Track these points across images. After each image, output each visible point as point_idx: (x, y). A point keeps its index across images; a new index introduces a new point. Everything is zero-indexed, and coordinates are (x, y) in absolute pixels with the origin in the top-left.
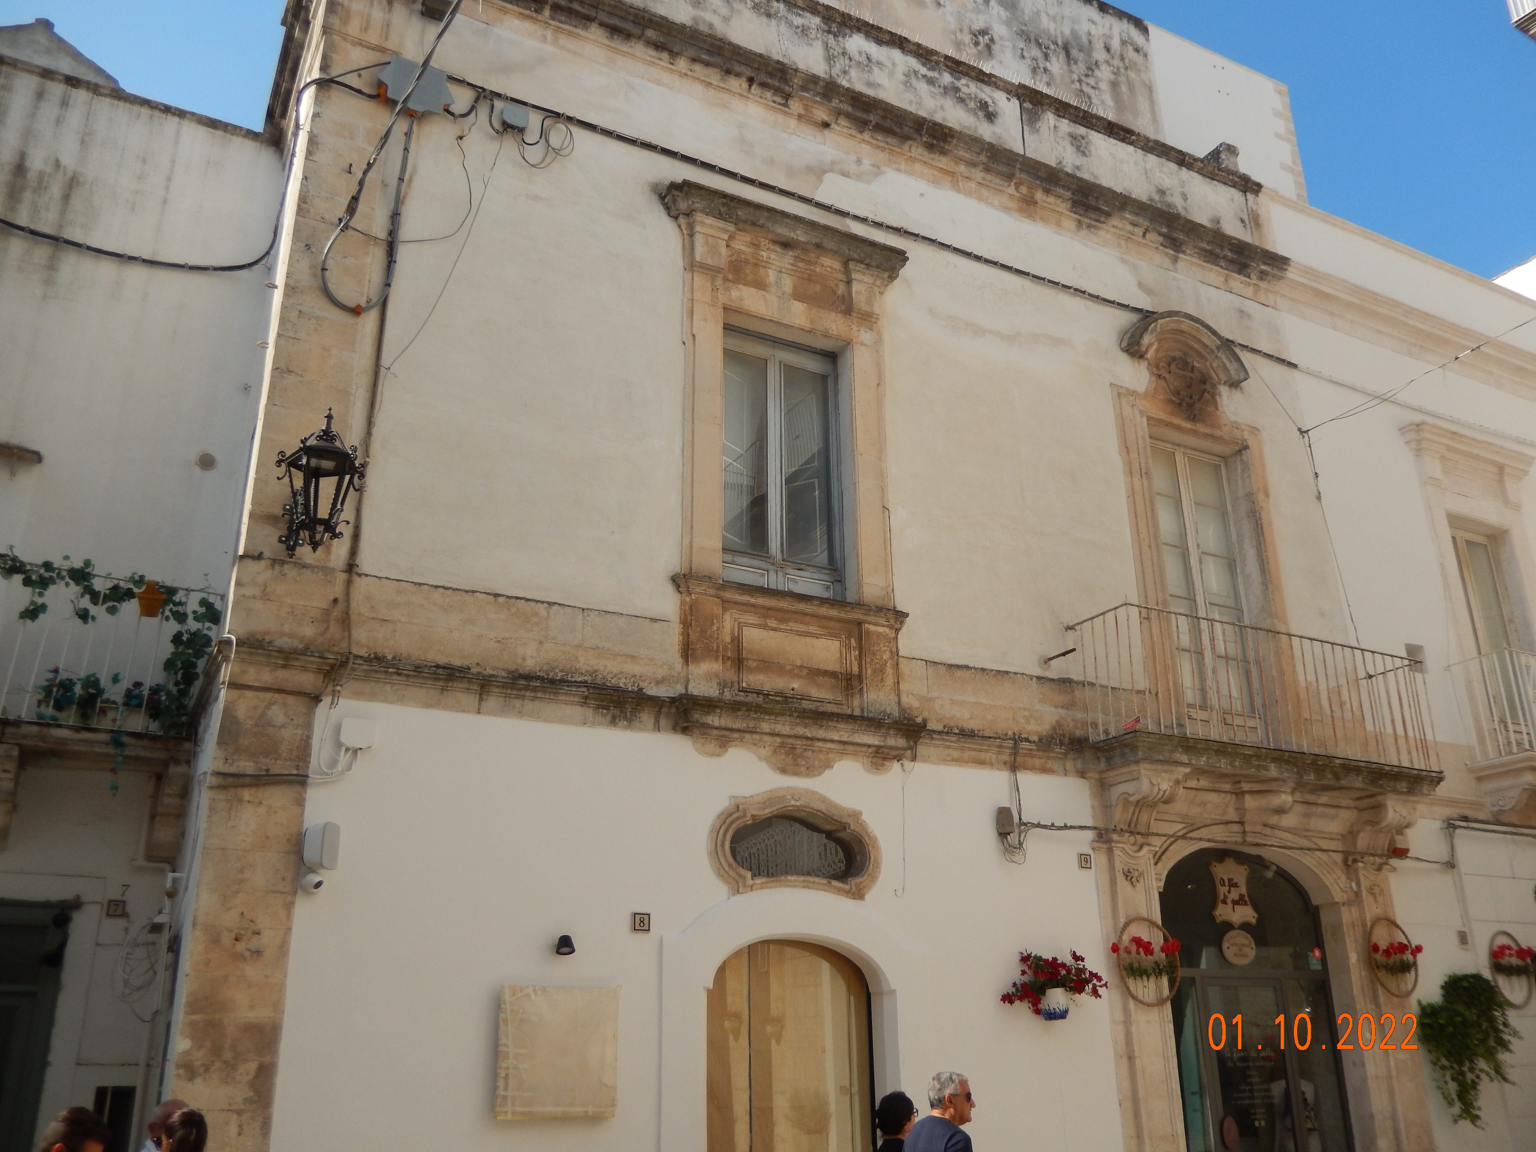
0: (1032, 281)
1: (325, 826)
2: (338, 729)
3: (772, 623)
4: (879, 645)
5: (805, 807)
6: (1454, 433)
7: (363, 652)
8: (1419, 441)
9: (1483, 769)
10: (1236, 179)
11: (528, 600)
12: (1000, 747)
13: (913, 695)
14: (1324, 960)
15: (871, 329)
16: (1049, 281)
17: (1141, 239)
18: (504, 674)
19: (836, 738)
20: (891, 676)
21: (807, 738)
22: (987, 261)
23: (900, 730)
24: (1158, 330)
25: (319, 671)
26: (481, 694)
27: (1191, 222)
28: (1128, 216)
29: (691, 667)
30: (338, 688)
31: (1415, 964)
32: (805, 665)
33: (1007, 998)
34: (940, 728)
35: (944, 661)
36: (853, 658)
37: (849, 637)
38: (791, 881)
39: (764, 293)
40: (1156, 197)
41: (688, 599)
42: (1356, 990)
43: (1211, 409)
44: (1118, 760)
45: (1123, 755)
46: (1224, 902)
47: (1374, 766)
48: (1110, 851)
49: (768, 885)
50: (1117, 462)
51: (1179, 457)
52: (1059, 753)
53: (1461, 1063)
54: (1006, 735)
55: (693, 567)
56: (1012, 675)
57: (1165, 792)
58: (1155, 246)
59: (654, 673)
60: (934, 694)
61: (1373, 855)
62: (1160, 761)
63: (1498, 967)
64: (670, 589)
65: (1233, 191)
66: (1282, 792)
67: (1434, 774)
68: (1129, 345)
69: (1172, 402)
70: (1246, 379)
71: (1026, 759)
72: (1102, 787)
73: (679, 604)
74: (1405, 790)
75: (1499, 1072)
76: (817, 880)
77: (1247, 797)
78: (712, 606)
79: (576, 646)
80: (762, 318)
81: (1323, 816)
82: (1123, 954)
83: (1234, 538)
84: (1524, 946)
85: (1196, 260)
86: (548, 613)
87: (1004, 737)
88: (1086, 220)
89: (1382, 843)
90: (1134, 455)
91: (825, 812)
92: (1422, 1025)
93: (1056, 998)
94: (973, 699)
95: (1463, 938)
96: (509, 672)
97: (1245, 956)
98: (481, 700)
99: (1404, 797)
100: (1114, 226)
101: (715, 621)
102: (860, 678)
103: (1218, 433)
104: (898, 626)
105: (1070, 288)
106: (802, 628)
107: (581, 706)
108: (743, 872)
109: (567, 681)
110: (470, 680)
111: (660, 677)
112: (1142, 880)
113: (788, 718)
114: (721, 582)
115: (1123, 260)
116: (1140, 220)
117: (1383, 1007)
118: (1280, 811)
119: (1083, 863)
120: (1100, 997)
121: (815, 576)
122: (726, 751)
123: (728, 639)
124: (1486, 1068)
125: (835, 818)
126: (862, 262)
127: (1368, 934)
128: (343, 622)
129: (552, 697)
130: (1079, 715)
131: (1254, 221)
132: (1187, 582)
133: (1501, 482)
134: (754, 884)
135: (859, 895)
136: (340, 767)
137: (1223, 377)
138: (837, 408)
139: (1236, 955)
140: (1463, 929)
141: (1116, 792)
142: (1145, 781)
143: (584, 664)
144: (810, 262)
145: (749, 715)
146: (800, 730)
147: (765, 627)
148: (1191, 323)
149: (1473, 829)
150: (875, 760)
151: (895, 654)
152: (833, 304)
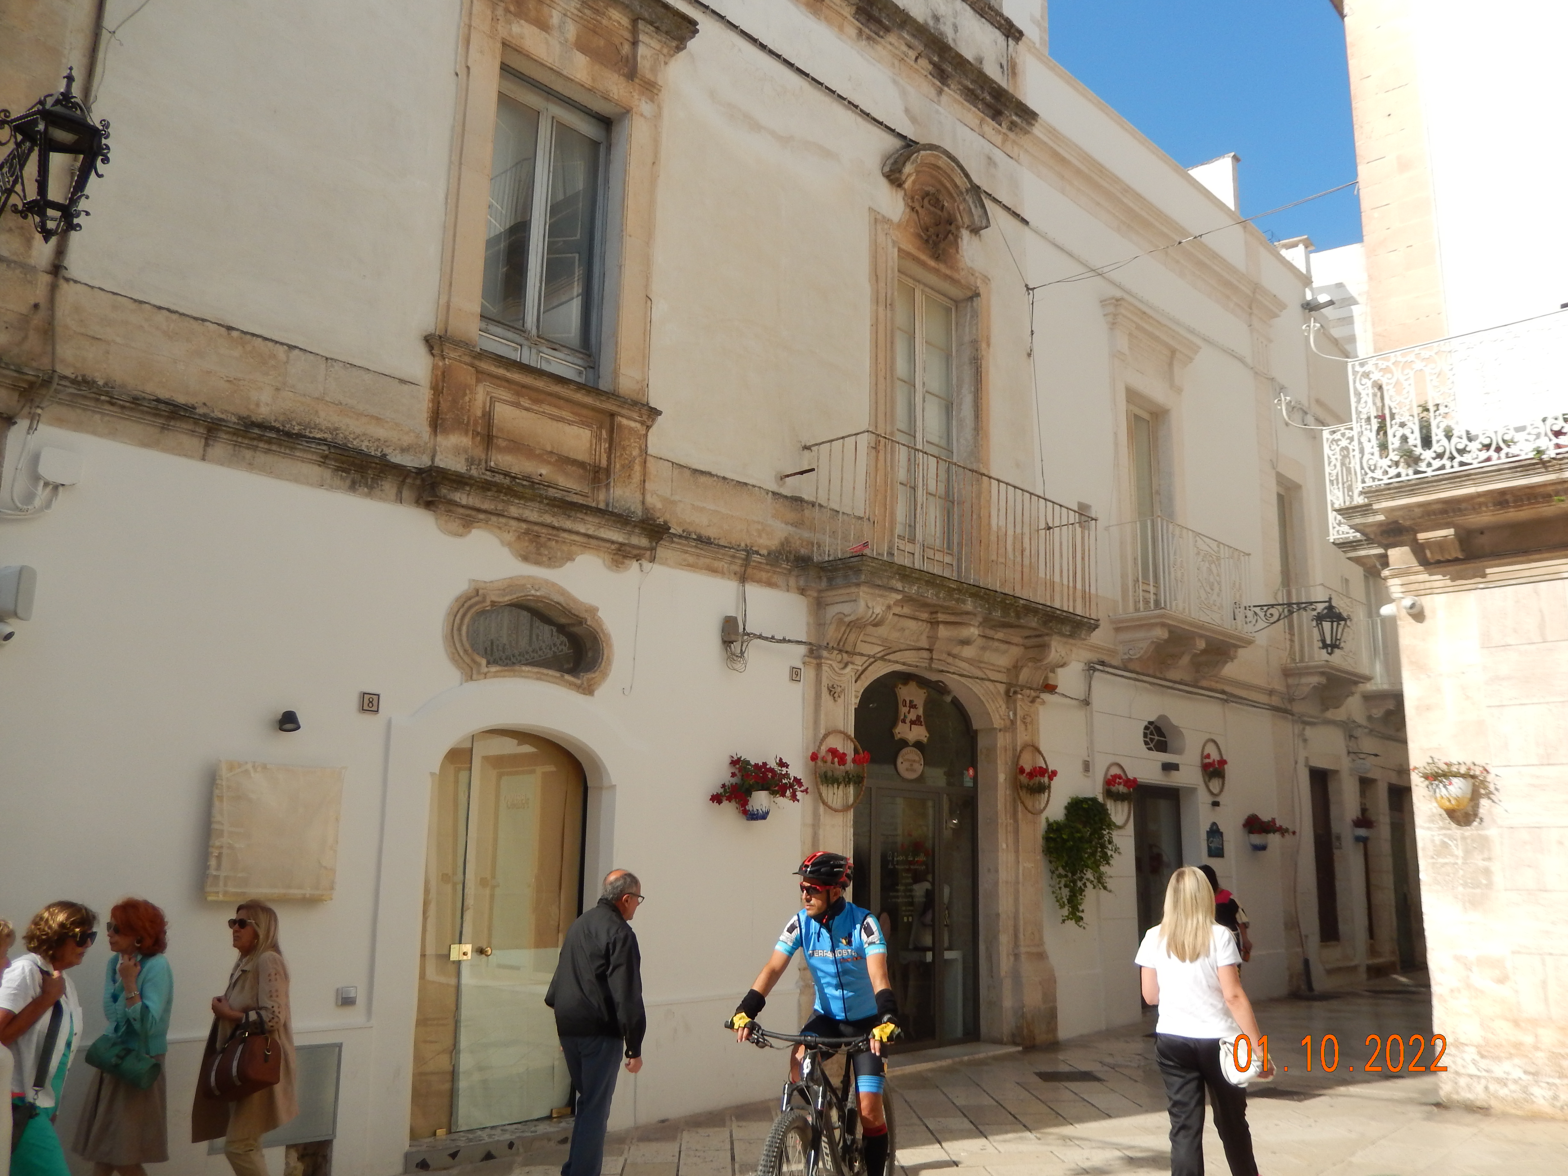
0: (810, 83)
1: (21, 571)
2: (35, 459)
3: (525, 403)
4: (629, 439)
5: (545, 597)
6: (1145, 313)
7: (68, 372)
8: (1115, 315)
9: (1122, 621)
10: (1003, 22)
11: (266, 339)
12: (733, 557)
13: (657, 495)
14: (975, 779)
15: (652, 100)
16: (827, 88)
17: (912, 63)
18: (234, 419)
19: (583, 530)
20: (638, 474)
21: (554, 528)
22: (771, 52)
23: (644, 529)
24: (919, 161)
25: (14, 387)
26: (206, 439)
27: (961, 56)
28: (906, 36)
29: (439, 438)
30: (39, 411)
31: (1049, 787)
32: (555, 451)
33: (716, 799)
34: (679, 531)
35: (689, 465)
36: (603, 450)
37: (600, 428)
38: (524, 672)
39: (547, 36)
40: (931, 23)
41: (441, 364)
42: (1000, 806)
43: (952, 251)
44: (840, 581)
45: (846, 577)
46: (904, 721)
47: (1049, 609)
48: (819, 666)
49: (502, 674)
50: (866, 288)
51: (918, 293)
52: (785, 568)
53: (1074, 874)
54: (739, 546)
55: (449, 328)
56: (750, 487)
57: (877, 615)
58: (925, 73)
59: (399, 440)
60: (677, 498)
61: (1031, 689)
62: (879, 586)
63: (1109, 794)
64: (422, 350)
65: (997, 32)
66: (971, 625)
67: (1092, 622)
68: (891, 170)
69: (920, 237)
70: (987, 227)
71: (755, 571)
72: (819, 605)
73: (430, 367)
74: (1068, 633)
75: (1100, 881)
76: (551, 672)
77: (941, 627)
78: (465, 374)
79: (318, 399)
80: (542, 65)
81: (996, 650)
82: (819, 762)
83: (954, 381)
84: (1130, 776)
85: (958, 97)
86: (288, 357)
87: (737, 548)
88: (867, 31)
89: (1039, 680)
90: (882, 284)
91: (564, 605)
92: (1047, 839)
93: (760, 800)
94: (712, 507)
95: (1087, 767)
96: (240, 418)
97: (914, 771)
98: (207, 445)
99: (1065, 640)
100: (891, 44)
101: (468, 392)
102: (608, 471)
103: (956, 276)
104: (649, 423)
105: (845, 99)
106: (556, 412)
107: (320, 466)
108: (478, 659)
109: (305, 436)
110: (196, 422)
111: (405, 444)
112: (842, 696)
113: (537, 505)
114: (478, 350)
115: (895, 82)
116: (915, 42)
117: (1020, 822)
118: (966, 642)
119: (794, 676)
120: (798, 801)
121: (569, 358)
122: (470, 532)
123: (479, 413)
124: (1092, 878)
125: (573, 611)
126: (651, 23)
127: (1017, 758)
128: (45, 332)
129: (288, 451)
130: (806, 534)
131: (1011, 68)
132: (910, 417)
133: (1171, 364)
134: (489, 672)
135: (588, 690)
136: (38, 502)
137: (967, 221)
138: (607, 181)
139: (907, 770)
140: (1087, 759)
141: (832, 611)
142: (862, 603)
143: (325, 420)
144: (597, 11)
145: (498, 497)
146: (548, 519)
147: (517, 405)
148: (949, 160)
149: (1108, 673)
150: (616, 557)
151: (644, 451)
152: (616, 65)
